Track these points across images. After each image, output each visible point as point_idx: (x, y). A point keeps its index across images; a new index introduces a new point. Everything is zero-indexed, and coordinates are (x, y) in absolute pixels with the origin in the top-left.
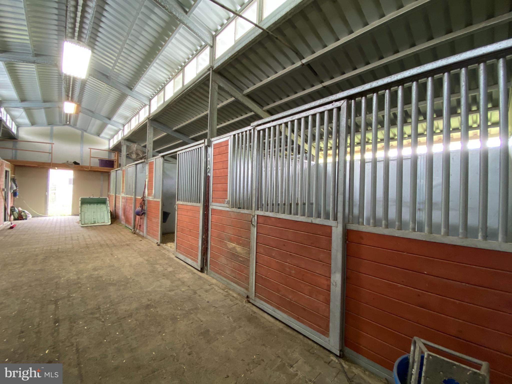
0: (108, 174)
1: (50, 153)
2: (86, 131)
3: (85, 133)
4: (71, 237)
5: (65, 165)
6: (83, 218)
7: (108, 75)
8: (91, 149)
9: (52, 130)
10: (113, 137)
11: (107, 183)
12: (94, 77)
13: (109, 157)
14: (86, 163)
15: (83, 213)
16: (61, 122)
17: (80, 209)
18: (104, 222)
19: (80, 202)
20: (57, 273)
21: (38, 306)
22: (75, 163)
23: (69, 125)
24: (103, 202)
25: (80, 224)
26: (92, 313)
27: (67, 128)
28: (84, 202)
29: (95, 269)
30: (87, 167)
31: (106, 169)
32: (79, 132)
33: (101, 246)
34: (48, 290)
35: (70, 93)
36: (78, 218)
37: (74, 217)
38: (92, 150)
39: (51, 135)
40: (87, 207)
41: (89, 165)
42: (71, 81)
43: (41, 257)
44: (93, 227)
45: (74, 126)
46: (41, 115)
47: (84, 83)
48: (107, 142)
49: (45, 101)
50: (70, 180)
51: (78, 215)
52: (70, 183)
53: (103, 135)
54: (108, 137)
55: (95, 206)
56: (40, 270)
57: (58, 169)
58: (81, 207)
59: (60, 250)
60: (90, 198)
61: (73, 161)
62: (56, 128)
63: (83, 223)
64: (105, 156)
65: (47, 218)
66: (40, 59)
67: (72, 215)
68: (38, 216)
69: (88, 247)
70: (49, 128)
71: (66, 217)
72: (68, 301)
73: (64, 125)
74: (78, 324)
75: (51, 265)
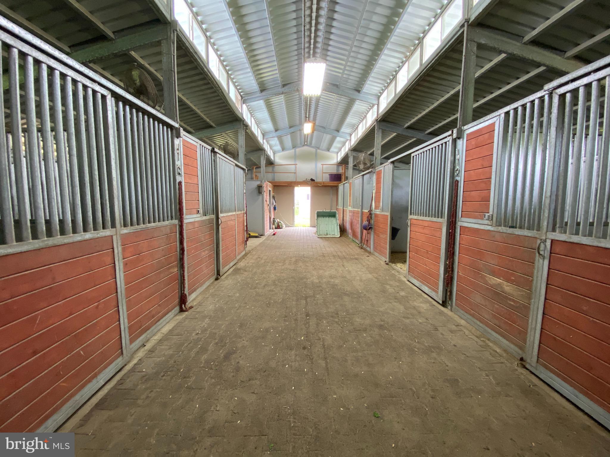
0: (337, 187)
1: (295, 173)
2: (318, 148)
3: (318, 151)
4: (312, 245)
5: (304, 183)
6: (318, 229)
7: (338, 84)
8: (322, 165)
9: (295, 152)
10: (340, 149)
11: (336, 196)
12: (326, 91)
13: (337, 171)
14: (319, 180)
15: (318, 226)
16: (301, 144)
17: (316, 221)
18: (334, 235)
19: (316, 215)
20: (304, 274)
21: (295, 298)
22: (312, 180)
23: (307, 145)
24: (333, 215)
25: (317, 235)
26: (332, 317)
27: (306, 148)
28: (320, 215)
29: (331, 277)
30: (320, 183)
31: (334, 183)
32: (313, 150)
33: (334, 256)
34: (300, 287)
35: (308, 113)
36: (314, 229)
37: (312, 228)
38: (324, 166)
39: (295, 157)
40: (321, 219)
41: (321, 181)
42: (308, 101)
43: (293, 260)
44: (325, 238)
45: (310, 145)
46: (288, 140)
47: (318, 99)
48: (335, 155)
49: (290, 127)
50: (308, 195)
51: (315, 227)
52: (308, 199)
53: (332, 149)
54: (336, 150)
55: (327, 219)
56: (294, 270)
57: (300, 186)
58: (317, 219)
59: (305, 256)
60: (323, 211)
61: (310, 179)
62: (298, 150)
63: (319, 234)
64: (334, 171)
65: (292, 228)
66: (286, 89)
67: (311, 227)
68: (289, 227)
69: (324, 256)
70: (293, 150)
71: (307, 228)
72: (314, 300)
73: (304, 146)
74: (323, 322)
75: (300, 267)
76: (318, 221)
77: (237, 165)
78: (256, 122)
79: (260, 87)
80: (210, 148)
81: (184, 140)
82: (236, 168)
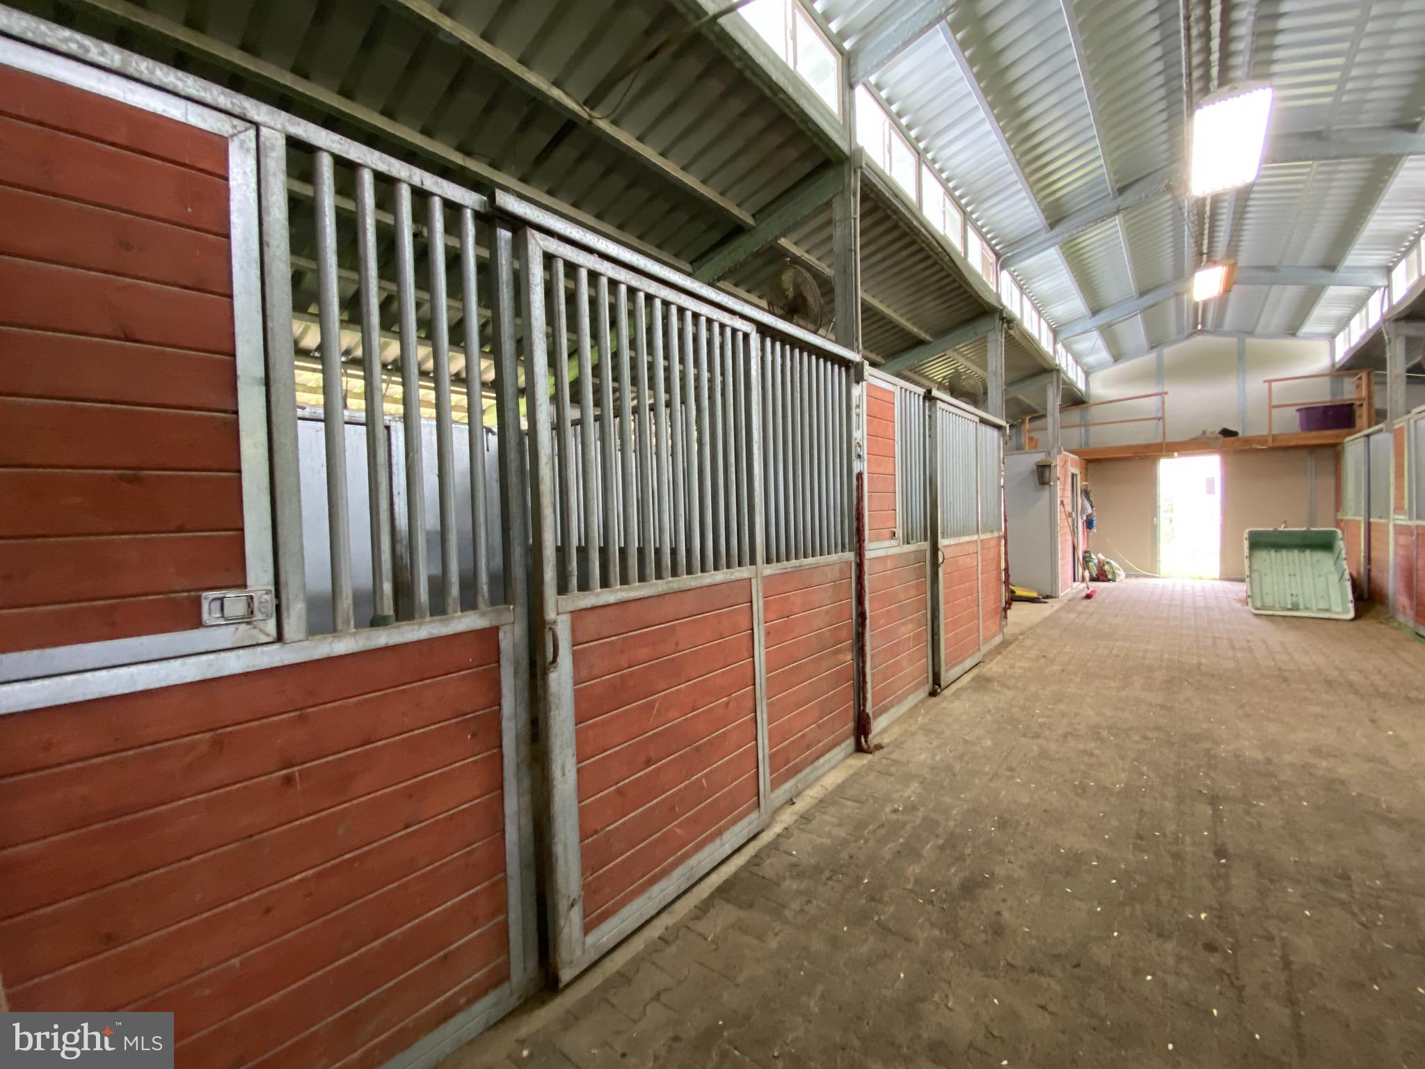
0: (1335, 452)
1: (1159, 419)
2: (1250, 333)
3: (1250, 341)
4: (1230, 640)
5: (1196, 444)
6: (1257, 589)
7: (1321, 127)
8: (1270, 382)
9: (1160, 358)
10: (1345, 323)
11: (1331, 481)
12: (1274, 162)
13: (1333, 394)
14: (1255, 428)
15: (1256, 576)
16: (1180, 331)
17: (1246, 562)
18: (1327, 610)
19: (1246, 544)
20: (1205, 726)
21: (1171, 792)
22: (1227, 433)
23: (1202, 332)
24: (1324, 544)
25: (1250, 608)
27: (1198, 339)
28: (1259, 543)
29: (1317, 751)
30: (1261, 440)
31: (1327, 436)
32: (1231, 341)
33: (1329, 683)
34: (1191, 763)
35: (1206, 242)
36: (1241, 589)
37: (1227, 584)
38: (1274, 384)
39: (1160, 373)
40: (1267, 558)
41: (1264, 432)
42: (1208, 209)
43: (1160, 675)
44: (1292, 620)
45: (1217, 329)
46: (1134, 332)
47: (1243, 196)
48: (1324, 345)
49: (1142, 294)
50: (1210, 482)
51: (1242, 581)
52: (1210, 490)
53: (1308, 328)
54: (1326, 328)
55: (1295, 554)
56: (1163, 707)
57: (1180, 455)
58: (1250, 557)
59: (1204, 669)
60: (1275, 531)
61: (1219, 429)
62: (1168, 351)
63: (1259, 604)
64: (1322, 395)
65: (1150, 582)
66: (1130, 197)
67: (1222, 579)
68: (1137, 576)
69: (1285, 680)
70: (1153, 355)
71: (1208, 584)
72: (1247, 812)
73: (1191, 335)
74: (1284, 890)
75: (1187, 700)
76: (1254, 560)
77: (983, 421)
78: (1034, 306)
79: (1047, 218)
80: (921, 391)
81: (870, 386)
82: (982, 428)
